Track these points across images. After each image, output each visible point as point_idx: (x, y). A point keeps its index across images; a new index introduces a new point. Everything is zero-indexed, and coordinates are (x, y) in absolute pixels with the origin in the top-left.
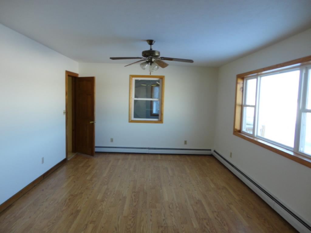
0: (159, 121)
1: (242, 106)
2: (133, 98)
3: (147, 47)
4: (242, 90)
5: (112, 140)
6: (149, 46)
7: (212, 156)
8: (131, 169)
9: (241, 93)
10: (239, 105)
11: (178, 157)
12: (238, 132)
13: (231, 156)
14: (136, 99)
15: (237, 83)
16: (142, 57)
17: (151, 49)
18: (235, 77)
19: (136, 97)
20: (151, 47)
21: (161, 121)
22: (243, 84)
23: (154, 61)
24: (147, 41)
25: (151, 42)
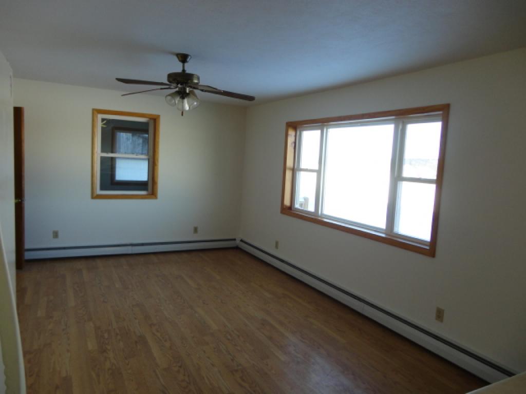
0: (147, 195)
1: (294, 171)
2: (99, 154)
3: (177, 67)
4: (293, 145)
5: (56, 235)
6: (181, 64)
7: (237, 248)
8: (117, 286)
9: (293, 150)
10: (290, 169)
11: (185, 255)
12: (288, 210)
13: (277, 246)
14: (105, 155)
15: (287, 135)
16: (168, 83)
17: (184, 70)
18: (284, 126)
19: (103, 150)
20: (183, 67)
21: (153, 194)
22: (296, 136)
23: (190, 91)
24: (178, 55)
25: (183, 58)
